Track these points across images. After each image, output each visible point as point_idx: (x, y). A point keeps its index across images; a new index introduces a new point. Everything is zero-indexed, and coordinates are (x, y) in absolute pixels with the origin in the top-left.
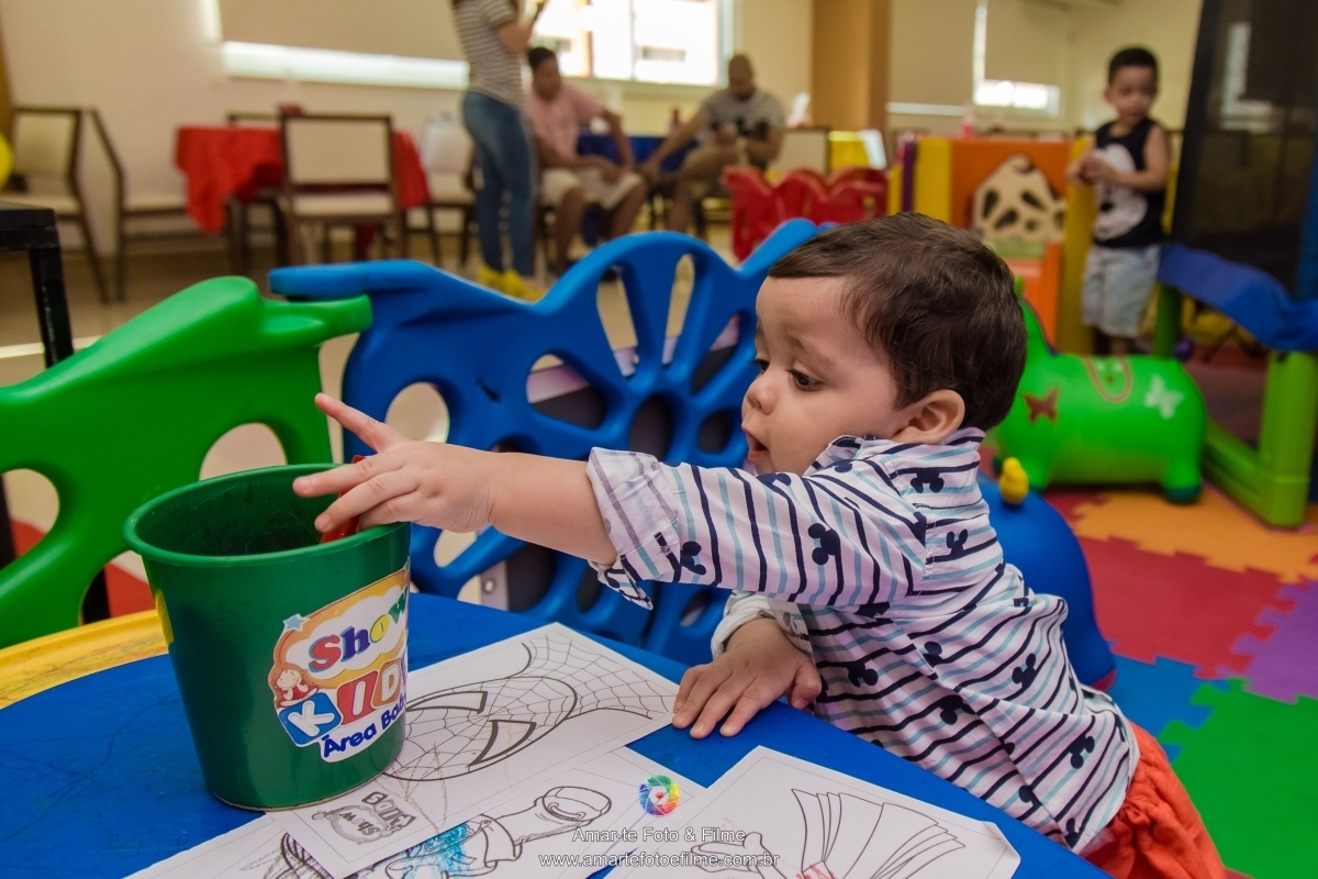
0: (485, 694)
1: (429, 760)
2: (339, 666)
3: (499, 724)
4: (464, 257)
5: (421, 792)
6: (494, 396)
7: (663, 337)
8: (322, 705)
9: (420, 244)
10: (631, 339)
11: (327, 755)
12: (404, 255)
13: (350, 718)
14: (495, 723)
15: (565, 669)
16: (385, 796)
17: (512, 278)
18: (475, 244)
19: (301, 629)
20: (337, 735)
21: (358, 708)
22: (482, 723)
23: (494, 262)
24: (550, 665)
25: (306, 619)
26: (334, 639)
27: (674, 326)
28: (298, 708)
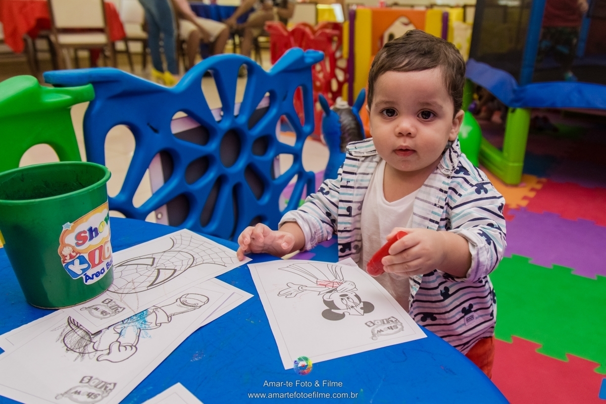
0: (154, 259)
1: (130, 285)
2: (88, 243)
3: (160, 270)
4: (144, 65)
5: (127, 298)
6: (156, 131)
7: (234, 104)
8: (82, 260)
9: (122, 59)
10: (219, 104)
11: (86, 282)
12: (115, 65)
13: (95, 265)
14: (159, 270)
15: (189, 248)
16: (112, 300)
17: (168, 76)
18: (149, 59)
19: (70, 229)
20: (90, 273)
21: (97, 261)
22: (153, 270)
23: (159, 68)
24: (183, 246)
25: (72, 224)
26: (84, 232)
27: (239, 98)
28: (72, 263)
